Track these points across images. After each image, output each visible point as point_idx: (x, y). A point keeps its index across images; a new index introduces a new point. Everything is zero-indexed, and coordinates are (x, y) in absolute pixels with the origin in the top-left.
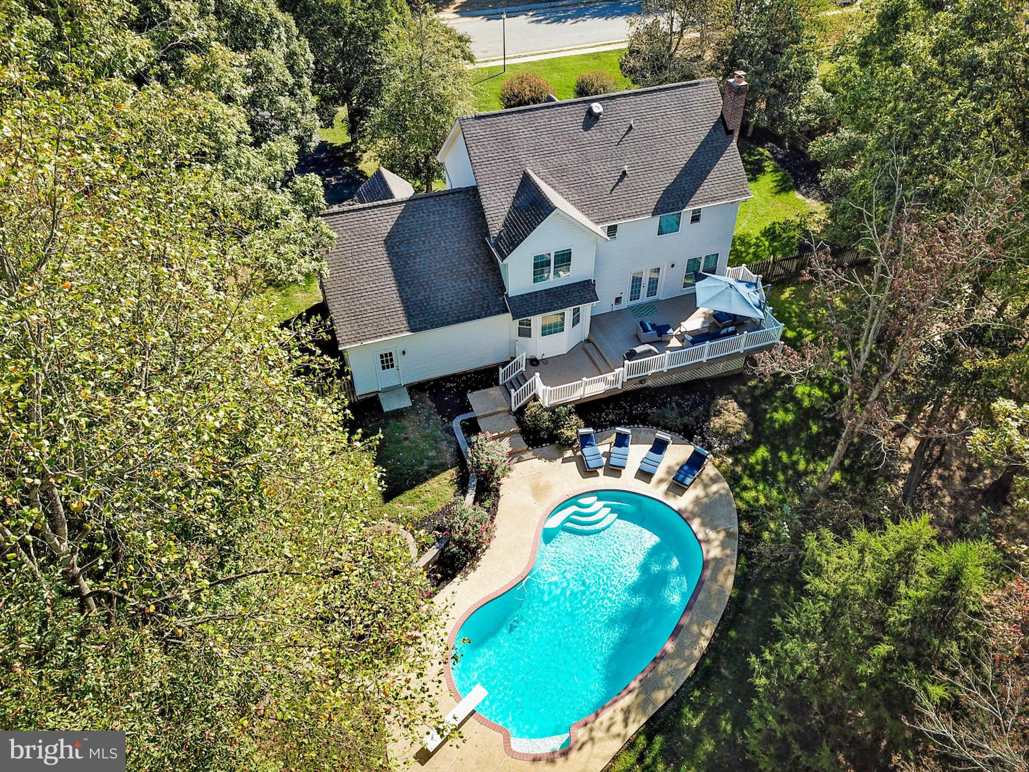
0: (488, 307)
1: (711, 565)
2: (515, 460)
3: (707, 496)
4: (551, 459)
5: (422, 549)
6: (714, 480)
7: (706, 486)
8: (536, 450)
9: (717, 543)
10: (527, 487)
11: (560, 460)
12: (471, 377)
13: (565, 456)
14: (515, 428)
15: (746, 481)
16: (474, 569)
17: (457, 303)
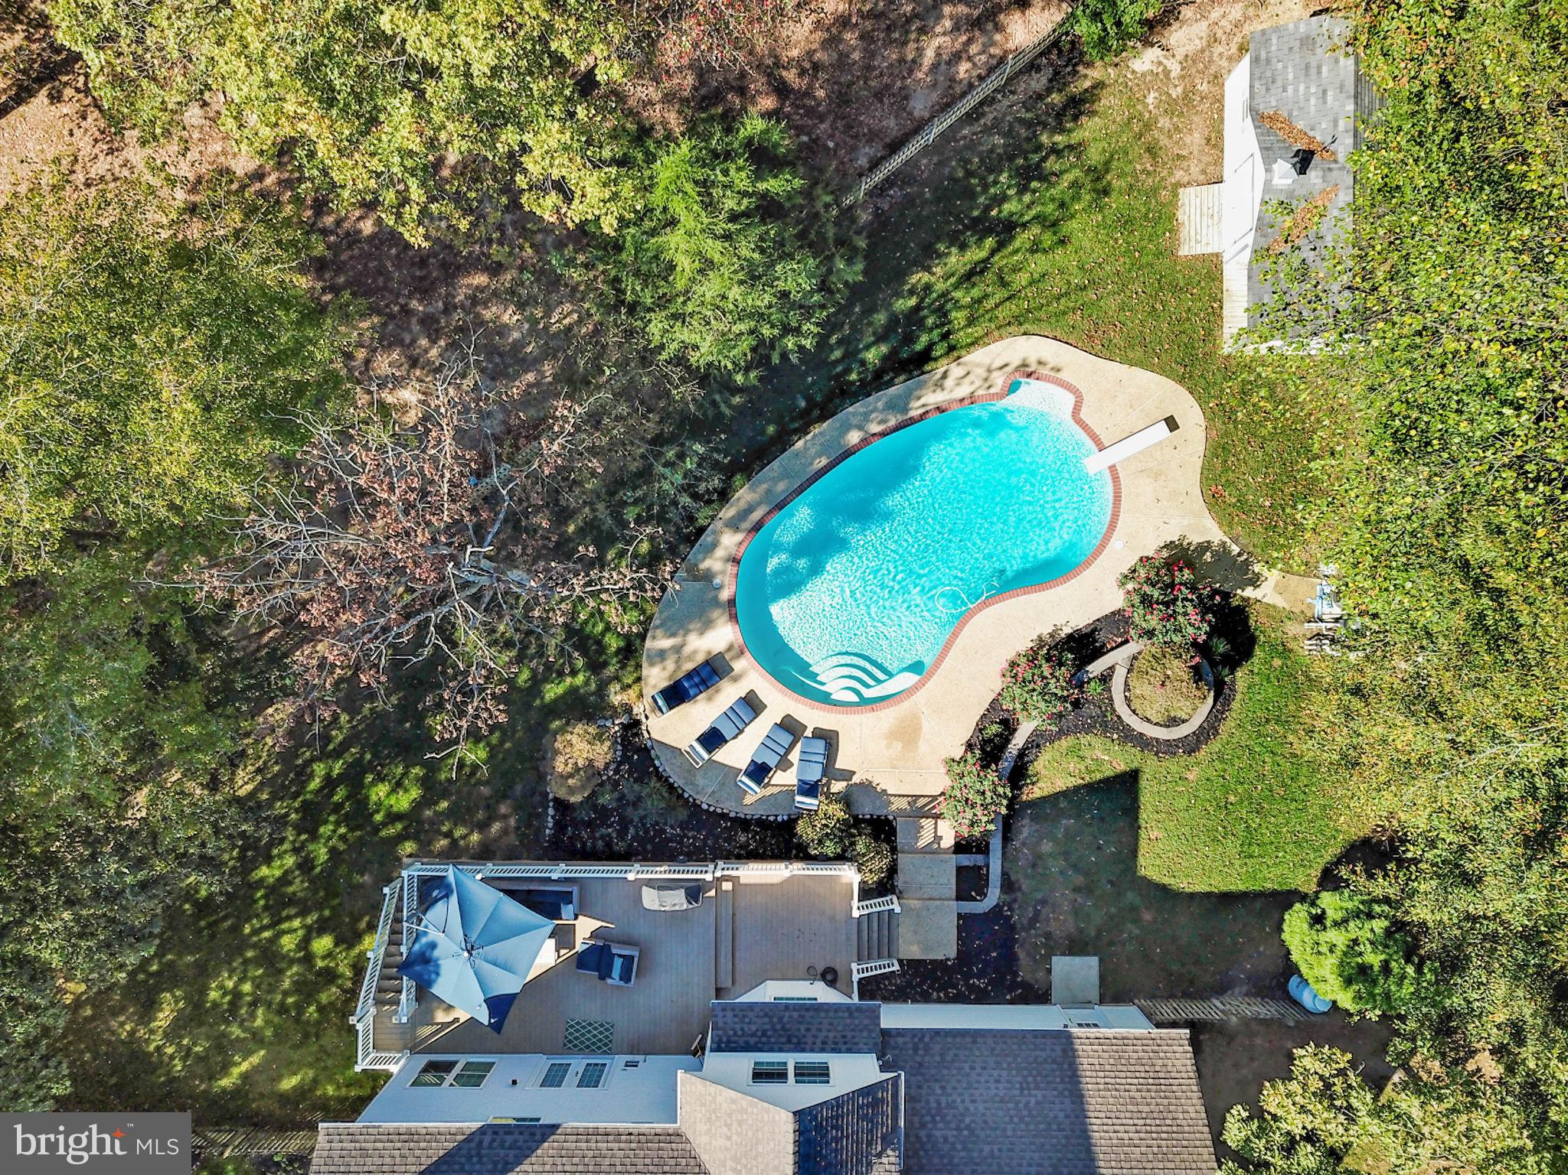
0: (916, 1049)
1: (747, 525)
2: (921, 802)
3: (687, 632)
4: (867, 787)
5: (1105, 679)
6: (662, 655)
7: (678, 649)
8: (883, 812)
9: (720, 553)
10: (923, 747)
11: (856, 779)
12: (938, 991)
13: (844, 784)
14: (903, 859)
15: (613, 643)
16: (1040, 637)
17: (972, 1068)
